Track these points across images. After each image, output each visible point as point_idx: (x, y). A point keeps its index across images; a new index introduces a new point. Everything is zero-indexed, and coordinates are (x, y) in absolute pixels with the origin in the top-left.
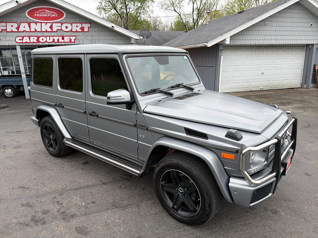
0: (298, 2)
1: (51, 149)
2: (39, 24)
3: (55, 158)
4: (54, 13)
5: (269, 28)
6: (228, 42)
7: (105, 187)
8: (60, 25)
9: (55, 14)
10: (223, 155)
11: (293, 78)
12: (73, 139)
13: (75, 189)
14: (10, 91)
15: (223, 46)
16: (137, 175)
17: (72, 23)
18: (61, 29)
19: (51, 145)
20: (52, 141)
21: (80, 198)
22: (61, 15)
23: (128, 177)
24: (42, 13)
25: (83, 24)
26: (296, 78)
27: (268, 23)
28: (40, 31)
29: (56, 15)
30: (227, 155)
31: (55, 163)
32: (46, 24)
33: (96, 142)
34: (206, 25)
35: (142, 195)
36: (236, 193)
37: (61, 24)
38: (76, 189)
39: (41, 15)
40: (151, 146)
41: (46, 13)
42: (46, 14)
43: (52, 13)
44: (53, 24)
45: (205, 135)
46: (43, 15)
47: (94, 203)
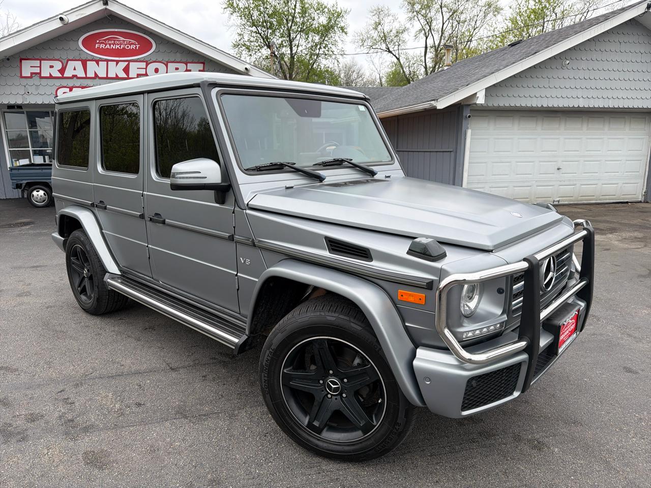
0: (633, 19)
1: (83, 297)
2: (103, 64)
3: (89, 317)
4: (133, 41)
5: (571, 74)
6: (481, 100)
7: (174, 375)
8: (143, 65)
9: (135, 45)
10: (402, 296)
11: (625, 182)
12: (124, 276)
13: (109, 377)
14: (43, 195)
15: (471, 110)
16: (234, 348)
17: (168, 62)
18: (144, 73)
19: (83, 291)
20: (86, 283)
21: (115, 393)
22: (146, 47)
23: (227, 359)
24: (110, 42)
25: (188, 64)
26: (632, 181)
27: (568, 62)
28: (105, 76)
29: (138, 46)
30: (410, 295)
31: (87, 326)
32: (117, 65)
33: (162, 281)
34: (443, 72)
35: (247, 396)
36: (428, 383)
37: (145, 63)
38: (112, 376)
39: (108, 45)
40: (257, 280)
41: (118, 42)
42: (118, 45)
43: (130, 41)
44: (131, 63)
45: (366, 251)
46: (112, 45)
47: (139, 405)
